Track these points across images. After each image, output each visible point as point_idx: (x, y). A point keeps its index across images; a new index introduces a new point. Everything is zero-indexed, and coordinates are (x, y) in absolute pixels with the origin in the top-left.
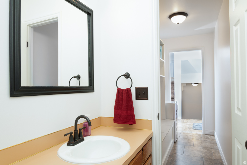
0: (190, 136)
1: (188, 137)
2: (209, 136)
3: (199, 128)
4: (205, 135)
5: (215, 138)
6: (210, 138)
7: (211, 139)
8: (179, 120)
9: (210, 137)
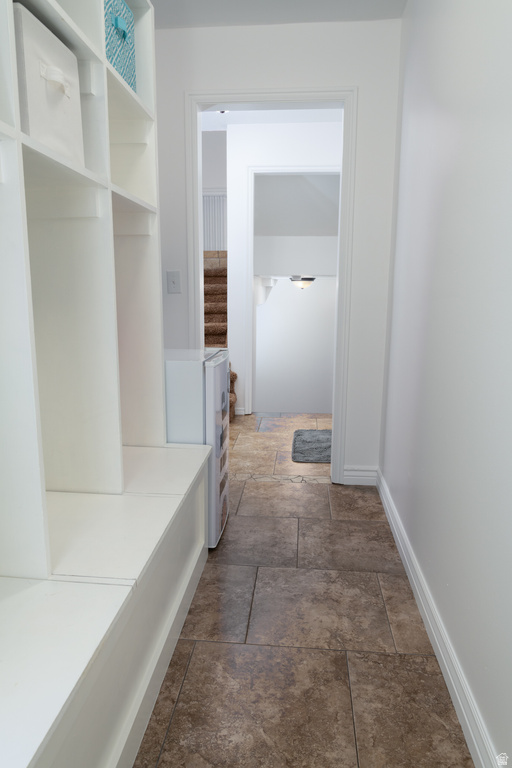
0: (283, 498)
1: (272, 506)
2: (357, 494)
3: (316, 456)
4: (340, 488)
5: (381, 503)
6: (361, 503)
7: (366, 512)
8: (242, 419)
9: (363, 498)
